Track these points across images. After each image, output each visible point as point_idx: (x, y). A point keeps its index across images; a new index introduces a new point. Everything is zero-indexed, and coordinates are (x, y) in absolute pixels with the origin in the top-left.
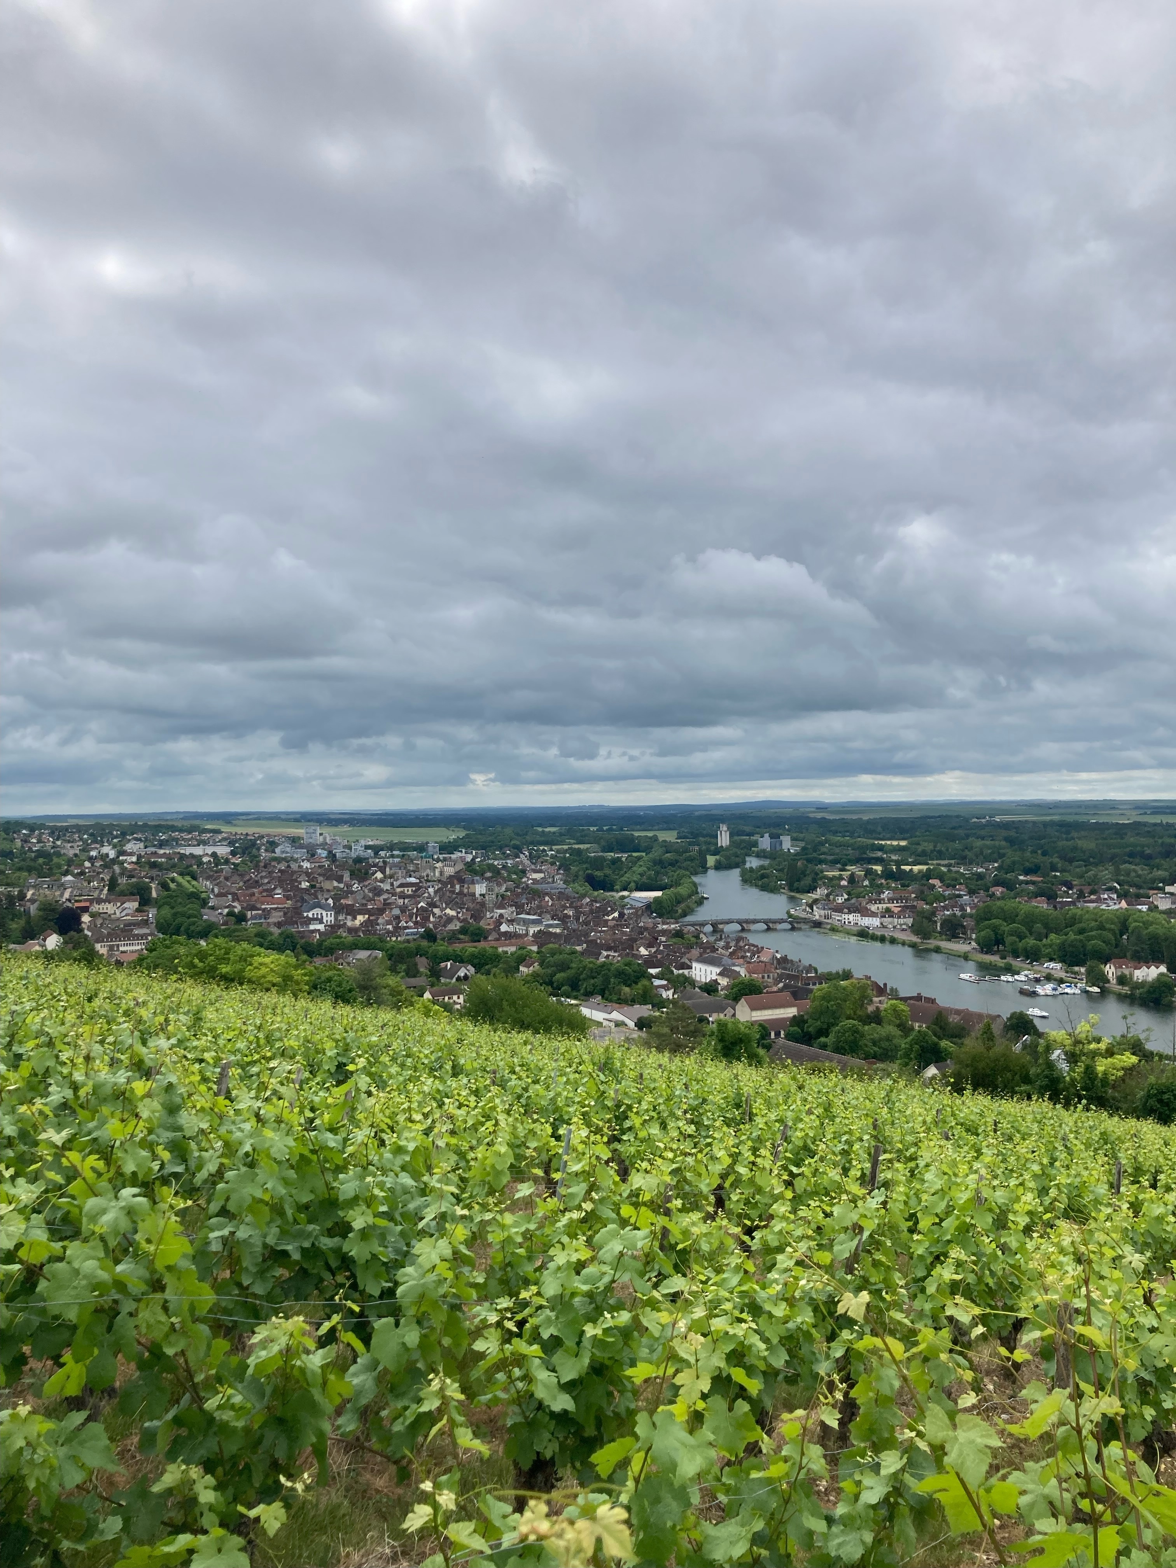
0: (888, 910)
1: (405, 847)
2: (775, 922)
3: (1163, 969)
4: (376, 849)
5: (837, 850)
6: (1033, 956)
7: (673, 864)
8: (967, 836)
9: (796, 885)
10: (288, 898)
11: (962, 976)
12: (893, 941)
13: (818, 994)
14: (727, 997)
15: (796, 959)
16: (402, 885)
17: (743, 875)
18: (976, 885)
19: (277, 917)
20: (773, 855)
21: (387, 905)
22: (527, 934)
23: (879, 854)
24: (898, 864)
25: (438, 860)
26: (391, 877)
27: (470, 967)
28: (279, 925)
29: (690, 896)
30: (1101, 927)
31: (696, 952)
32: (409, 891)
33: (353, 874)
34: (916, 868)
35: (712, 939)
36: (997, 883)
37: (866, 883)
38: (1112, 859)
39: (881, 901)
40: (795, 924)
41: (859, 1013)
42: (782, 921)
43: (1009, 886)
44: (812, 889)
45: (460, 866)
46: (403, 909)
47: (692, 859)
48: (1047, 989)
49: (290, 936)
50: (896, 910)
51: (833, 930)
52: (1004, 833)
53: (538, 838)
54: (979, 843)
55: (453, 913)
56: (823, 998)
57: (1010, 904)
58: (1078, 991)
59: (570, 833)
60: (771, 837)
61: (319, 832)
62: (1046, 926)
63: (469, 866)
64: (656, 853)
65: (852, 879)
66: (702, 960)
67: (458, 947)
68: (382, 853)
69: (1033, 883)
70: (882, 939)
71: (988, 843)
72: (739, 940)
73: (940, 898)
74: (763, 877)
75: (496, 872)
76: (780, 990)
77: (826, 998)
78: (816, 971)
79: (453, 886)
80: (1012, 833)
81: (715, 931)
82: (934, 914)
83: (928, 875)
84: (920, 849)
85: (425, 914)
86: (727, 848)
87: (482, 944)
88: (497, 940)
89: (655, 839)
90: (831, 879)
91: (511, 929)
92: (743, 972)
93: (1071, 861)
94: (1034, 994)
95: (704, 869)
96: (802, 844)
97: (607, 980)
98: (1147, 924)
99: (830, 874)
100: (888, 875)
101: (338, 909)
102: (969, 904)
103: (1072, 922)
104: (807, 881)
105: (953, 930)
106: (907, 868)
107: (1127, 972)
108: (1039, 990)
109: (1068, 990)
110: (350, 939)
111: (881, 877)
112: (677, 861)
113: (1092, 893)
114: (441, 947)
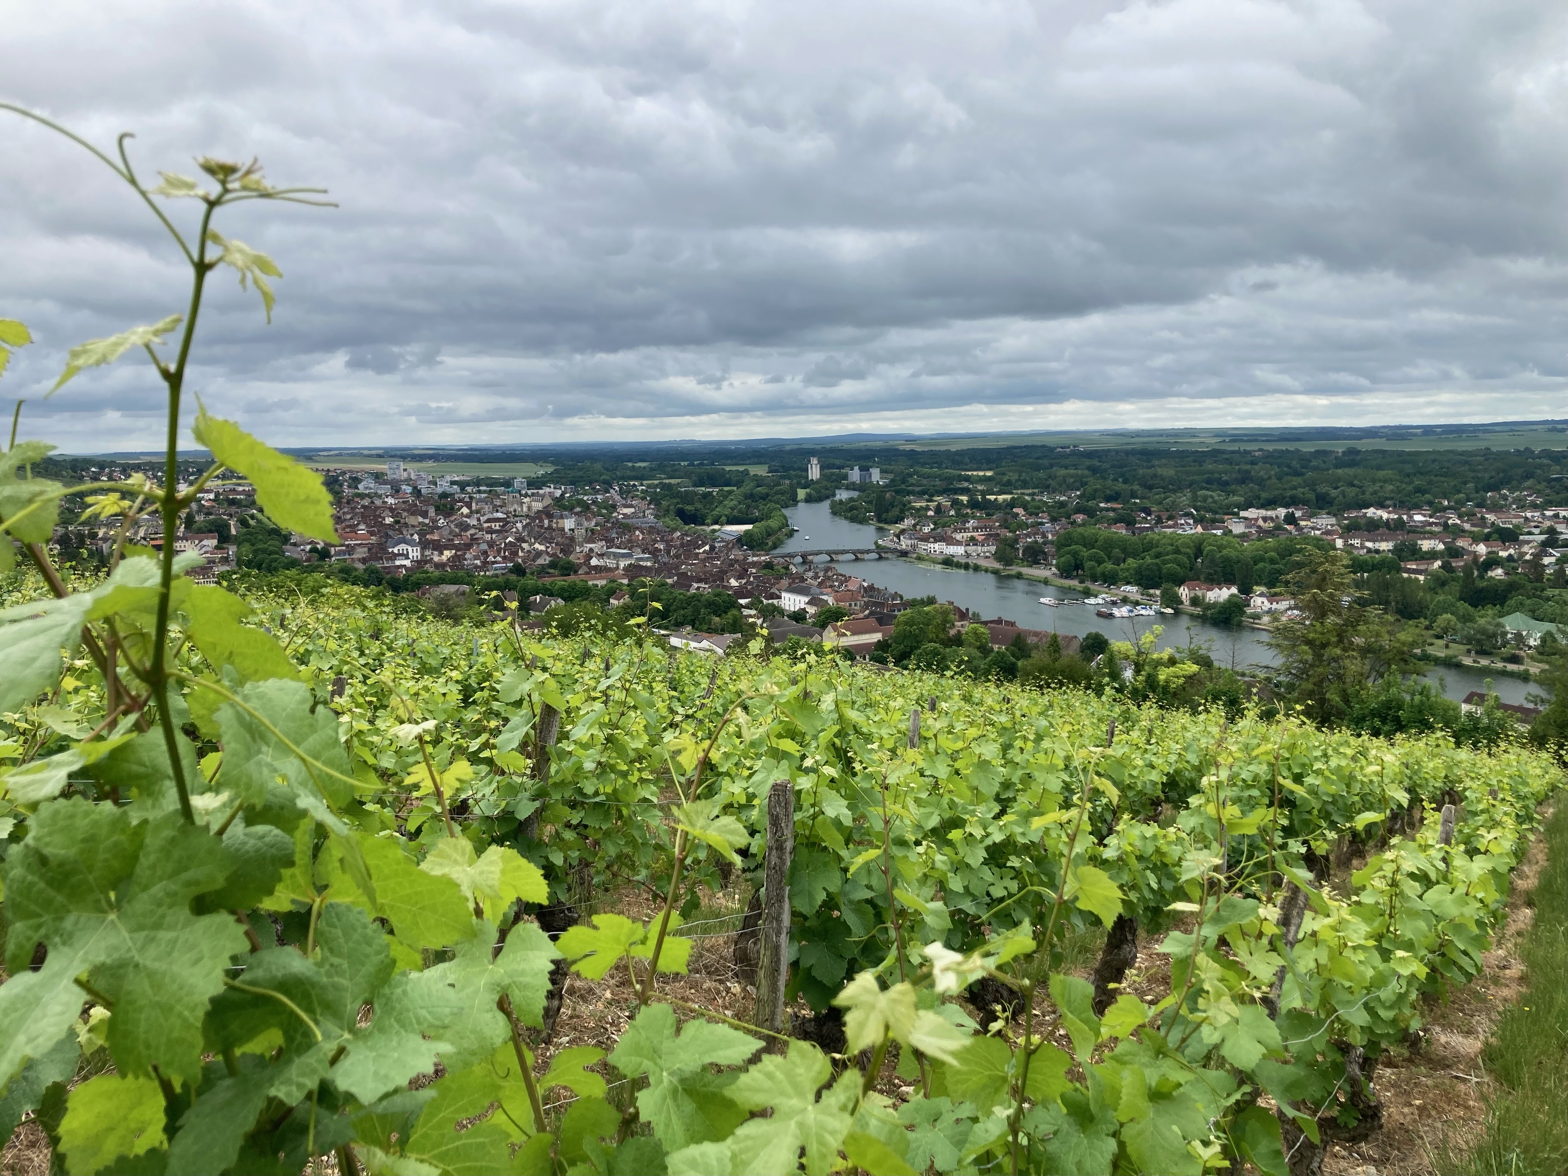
0: (972, 539)
1: (492, 483)
2: (863, 552)
3: (1234, 590)
4: (463, 485)
5: (925, 482)
6: (1111, 580)
7: (764, 497)
8: (1052, 466)
9: (884, 516)
10: (372, 533)
11: (1042, 600)
12: (977, 568)
13: (902, 619)
14: (814, 624)
15: (882, 588)
16: (488, 521)
17: (832, 507)
18: (1059, 512)
19: (362, 553)
20: (863, 487)
21: (474, 540)
22: (617, 568)
23: (966, 484)
24: (984, 493)
25: (526, 495)
26: (478, 512)
27: (560, 601)
28: (364, 561)
29: (780, 529)
30: (1177, 551)
31: (785, 582)
32: (496, 526)
33: (437, 509)
34: (1001, 498)
35: (801, 569)
36: (1078, 510)
37: (952, 513)
38: (1190, 486)
39: (966, 530)
40: (881, 554)
41: (942, 636)
42: (868, 552)
43: (1090, 513)
44: (899, 519)
45: (548, 501)
46: (491, 544)
47: (783, 493)
48: (1122, 612)
49: (374, 571)
50: (980, 538)
51: (920, 558)
52: (1088, 462)
53: (629, 473)
54: (1063, 472)
55: (542, 548)
56: (906, 623)
57: (1089, 531)
58: (1152, 613)
59: (661, 468)
60: (861, 469)
61: (402, 467)
62: (1124, 550)
63: (558, 501)
64: (747, 487)
65: (938, 510)
66: (791, 590)
67: (547, 580)
68: (469, 489)
69: (1114, 510)
70: (966, 567)
71: (1072, 471)
72: (827, 570)
73: (1023, 526)
74: (852, 509)
75: (586, 507)
76: (866, 617)
77: (910, 622)
78: (901, 598)
79: (541, 521)
80: (1096, 462)
81: (804, 562)
82: (1016, 541)
83: (1012, 504)
84: (1005, 478)
85: (513, 548)
86: (818, 482)
87: (572, 578)
88: (587, 573)
89: (746, 472)
90: (918, 510)
91: (601, 563)
92: (831, 600)
93: (1150, 488)
94: (1111, 616)
95: (795, 501)
96: (891, 476)
97: (697, 611)
98: (1221, 548)
99: (918, 505)
100: (974, 505)
101: (424, 545)
102: (1050, 531)
103: (1148, 547)
104: (895, 512)
105: (1035, 556)
106: (992, 498)
107: (1199, 593)
108: (1116, 612)
109: (1143, 612)
110: (437, 573)
111: (967, 507)
112: (767, 495)
113: (1169, 519)
114: (530, 581)
